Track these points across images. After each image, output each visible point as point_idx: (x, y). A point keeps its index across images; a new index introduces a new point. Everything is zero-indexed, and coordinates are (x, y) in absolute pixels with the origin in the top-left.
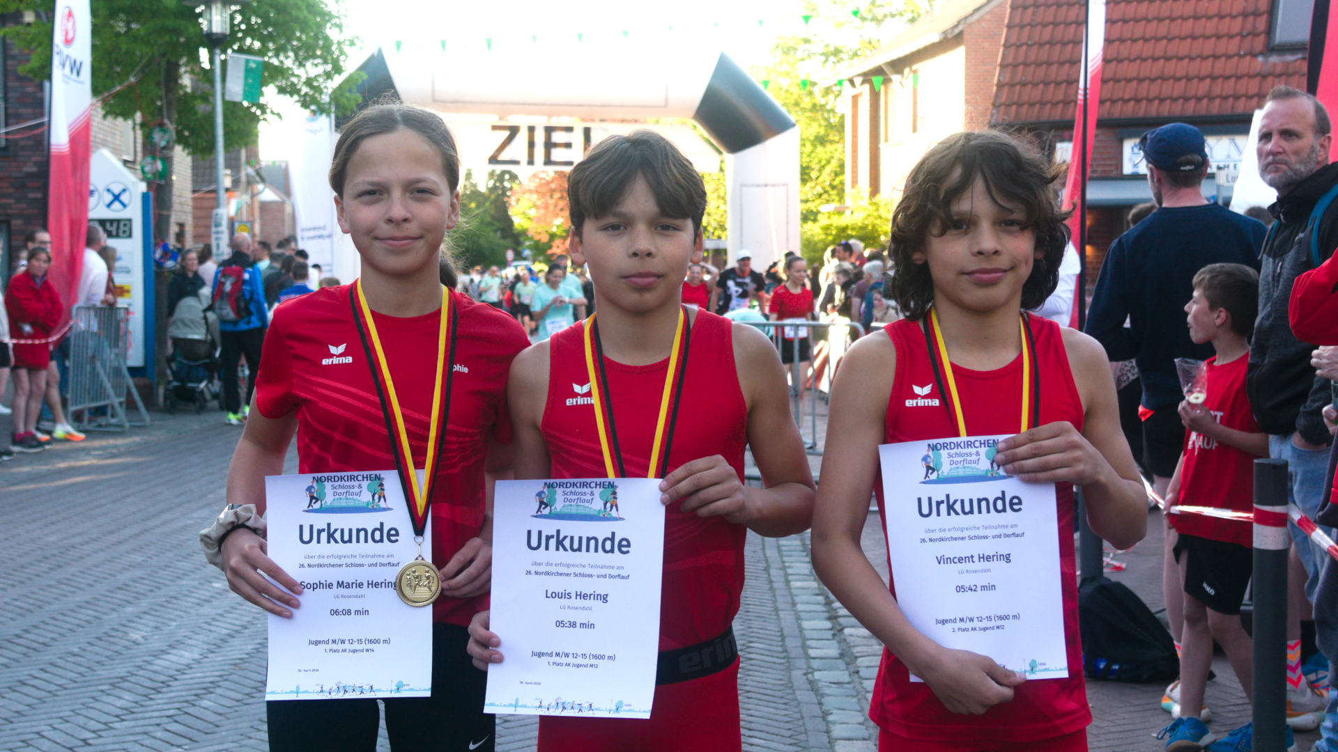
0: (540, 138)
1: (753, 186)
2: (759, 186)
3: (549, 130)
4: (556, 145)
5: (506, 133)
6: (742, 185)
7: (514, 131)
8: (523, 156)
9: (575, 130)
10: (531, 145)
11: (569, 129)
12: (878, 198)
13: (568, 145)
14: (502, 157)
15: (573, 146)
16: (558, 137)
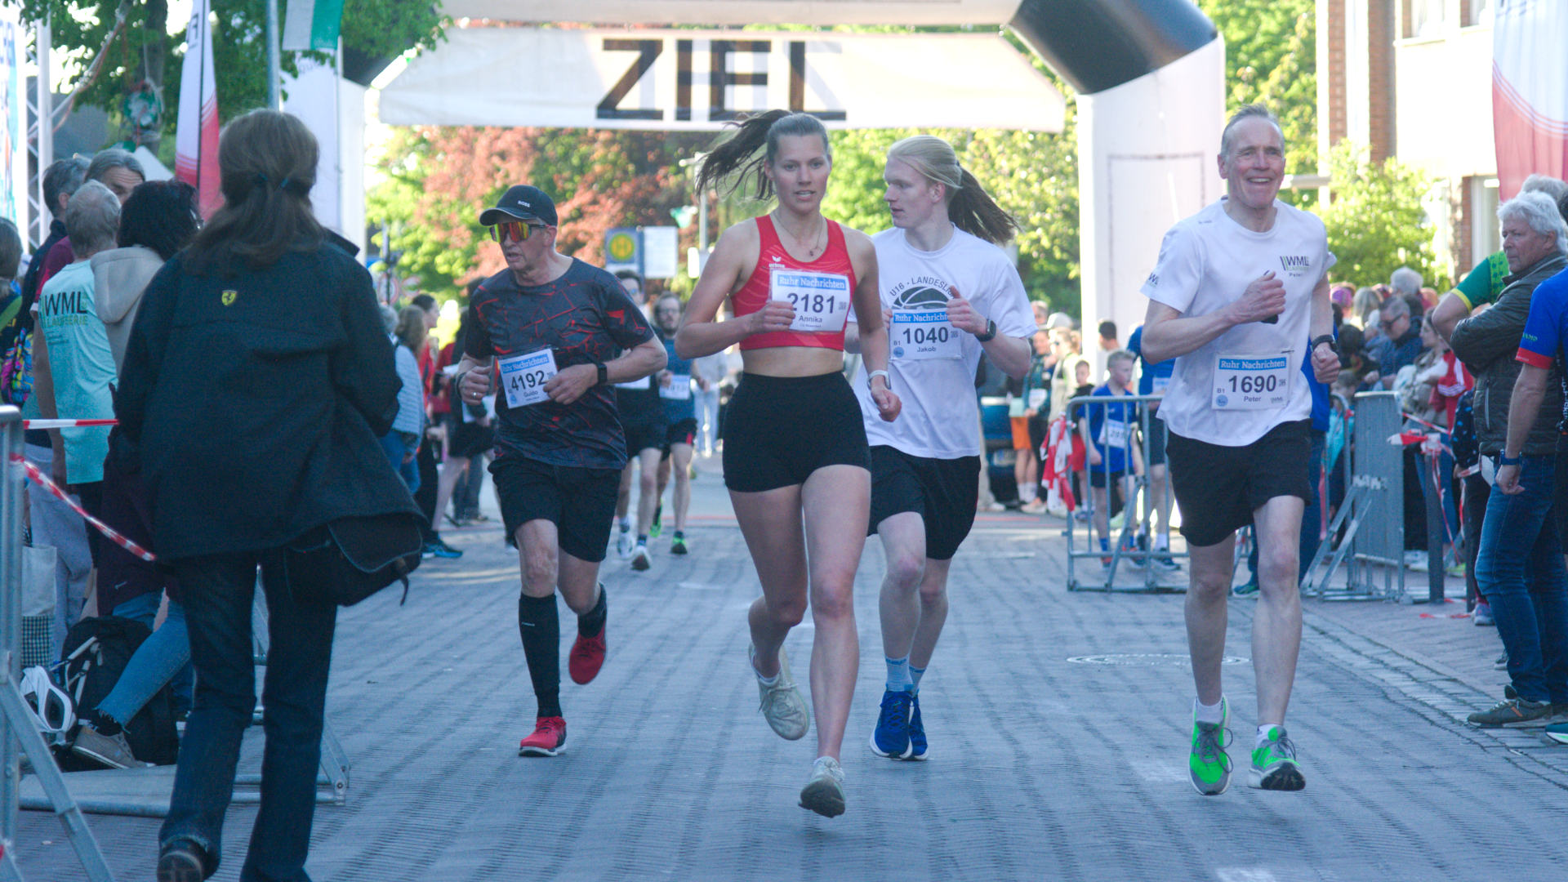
0: (701, 63)
1: (1134, 157)
2: (1146, 158)
3: (720, 50)
4: (735, 79)
5: (632, 57)
6: (1111, 157)
7: (650, 51)
8: (666, 100)
9: (774, 47)
10: (684, 79)
11: (761, 47)
12: (1390, 165)
13: (760, 79)
14: (624, 104)
15: (770, 79)
16: (740, 63)
